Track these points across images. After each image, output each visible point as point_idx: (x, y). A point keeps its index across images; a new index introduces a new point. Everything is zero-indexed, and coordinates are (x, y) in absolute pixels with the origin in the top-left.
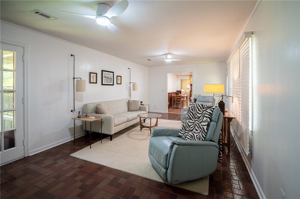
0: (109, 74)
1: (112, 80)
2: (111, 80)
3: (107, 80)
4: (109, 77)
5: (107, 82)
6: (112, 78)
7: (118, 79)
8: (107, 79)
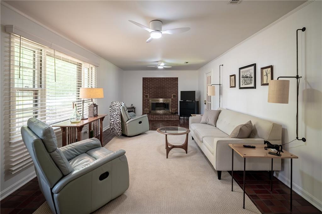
0: (247, 71)
1: (253, 79)
2: (251, 80)
3: (245, 81)
4: (248, 76)
5: (246, 84)
6: (253, 76)
7: (264, 74)
8: (245, 79)
